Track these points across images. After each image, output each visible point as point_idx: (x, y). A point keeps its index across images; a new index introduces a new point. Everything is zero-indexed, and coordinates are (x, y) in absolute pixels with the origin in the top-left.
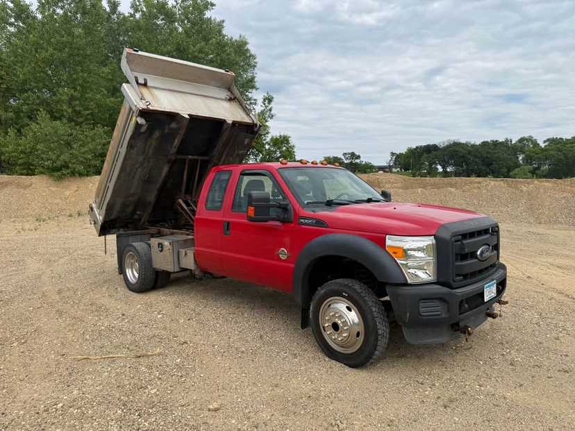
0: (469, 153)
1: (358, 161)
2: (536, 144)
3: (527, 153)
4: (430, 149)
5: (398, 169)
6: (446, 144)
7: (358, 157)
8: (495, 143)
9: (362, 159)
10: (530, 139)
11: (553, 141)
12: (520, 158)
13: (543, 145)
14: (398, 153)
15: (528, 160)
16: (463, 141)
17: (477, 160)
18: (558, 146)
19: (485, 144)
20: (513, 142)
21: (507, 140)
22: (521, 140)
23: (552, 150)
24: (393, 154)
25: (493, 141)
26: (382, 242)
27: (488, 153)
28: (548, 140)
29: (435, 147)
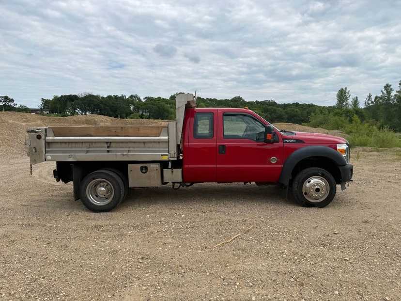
0: (102, 102)
1: (12, 104)
2: (140, 100)
3: (136, 105)
4: (72, 98)
5: (48, 112)
6: (83, 95)
7: (12, 101)
9: (15, 102)
10: (136, 96)
11: (149, 99)
12: (132, 108)
13: (144, 101)
14: (46, 99)
15: (137, 108)
17: (107, 108)
18: (152, 102)
19: (110, 97)
20: (126, 98)
21: (123, 96)
22: (131, 96)
23: (150, 104)
24: (43, 100)
25: (115, 96)
27: (113, 103)
28: (146, 98)
29: (75, 96)
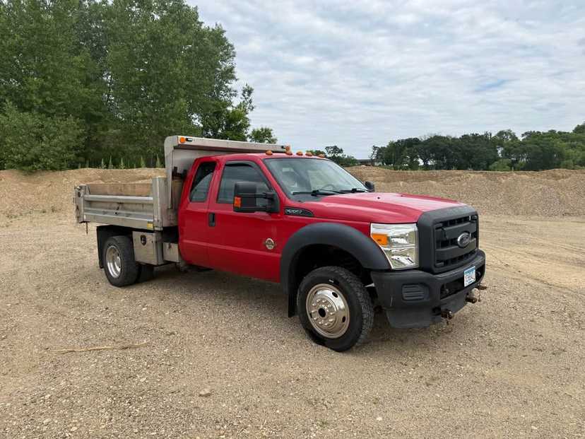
0: (450, 146)
1: (340, 155)
2: (514, 138)
3: (506, 147)
4: (411, 143)
5: (381, 163)
6: (428, 137)
7: (341, 151)
8: (475, 137)
9: (344, 153)
10: (508, 133)
11: (531, 135)
12: (499, 151)
13: (521, 139)
14: (380, 147)
15: (507, 153)
16: (444, 135)
17: (457, 153)
18: (536, 139)
19: (465, 137)
20: (493, 136)
21: (486, 134)
22: (501, 133)
23: (530, 143)
24: (375, 148)
25: (473, 134)
26: (366, 231)
27: (469, 146)
28: (526, 133)
29: (416, 141)
